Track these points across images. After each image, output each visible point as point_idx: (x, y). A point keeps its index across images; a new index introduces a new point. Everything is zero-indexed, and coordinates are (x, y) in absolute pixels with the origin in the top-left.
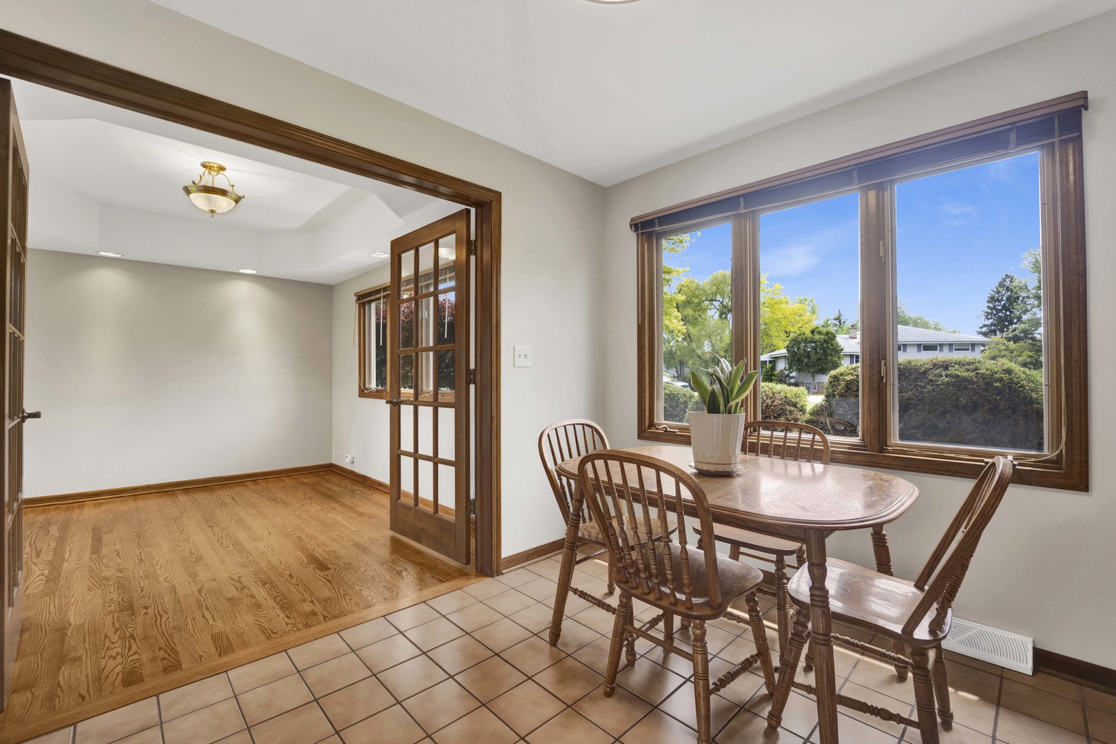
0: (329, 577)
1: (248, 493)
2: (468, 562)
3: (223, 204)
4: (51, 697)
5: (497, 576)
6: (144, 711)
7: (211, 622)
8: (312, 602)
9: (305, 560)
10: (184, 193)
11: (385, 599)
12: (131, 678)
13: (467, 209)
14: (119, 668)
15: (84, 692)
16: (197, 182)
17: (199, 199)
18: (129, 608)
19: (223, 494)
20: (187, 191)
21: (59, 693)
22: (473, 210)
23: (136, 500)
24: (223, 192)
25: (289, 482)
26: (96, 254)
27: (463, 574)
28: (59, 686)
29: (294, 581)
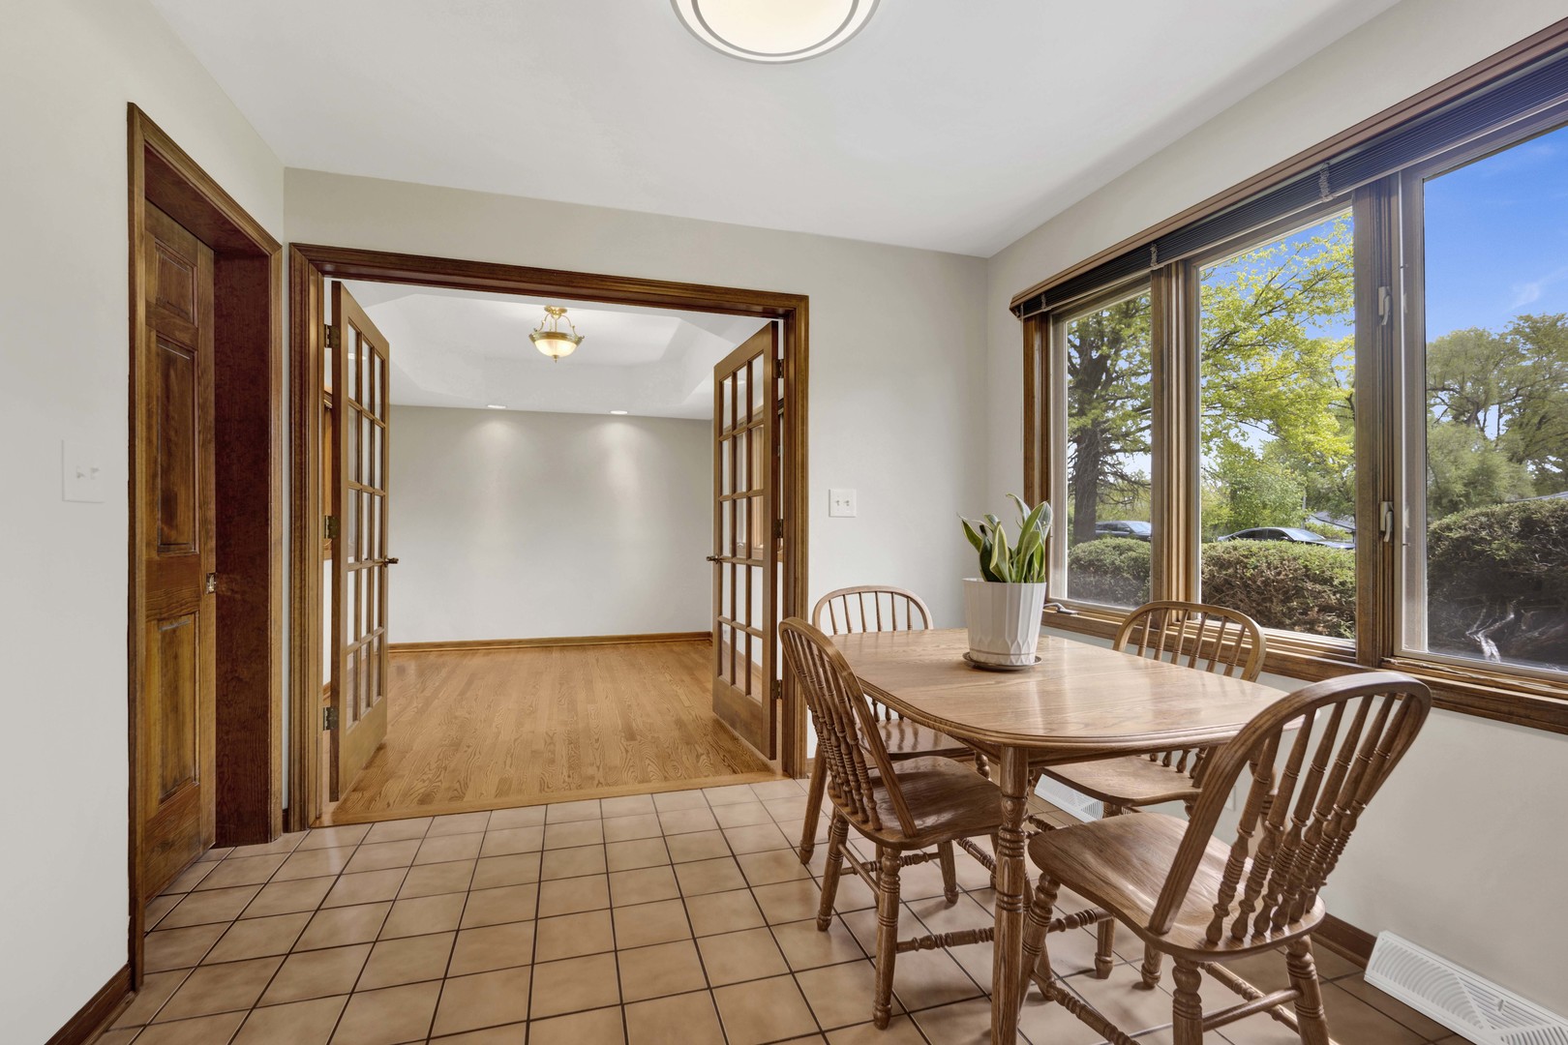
0: (629, 749)
1: (613, 657)
2: (773, 757)
3: (565, 348)
4: (372, 799)
5: (801, 778)
6: (419, 825)
7: (507, 768)
8: (598, 767)
9: (620, 726)
10: (529, 340)
11: (665, 777)
12: (425, 799)
13: (773, 322)
14: (422, 791)
15: (391, 802)
16: (538, 329)
17: (543, 346)
18: (456, 745)
19: (591, 656)
20: (533, 339)
21: (378, 798)
22: (781, 322)
23: (518, 652)
24: (563, 336)
25: (660, 648)
26: (483, 407)
27: (765, 769)
28: (380, 793)
29: (596, 745)
